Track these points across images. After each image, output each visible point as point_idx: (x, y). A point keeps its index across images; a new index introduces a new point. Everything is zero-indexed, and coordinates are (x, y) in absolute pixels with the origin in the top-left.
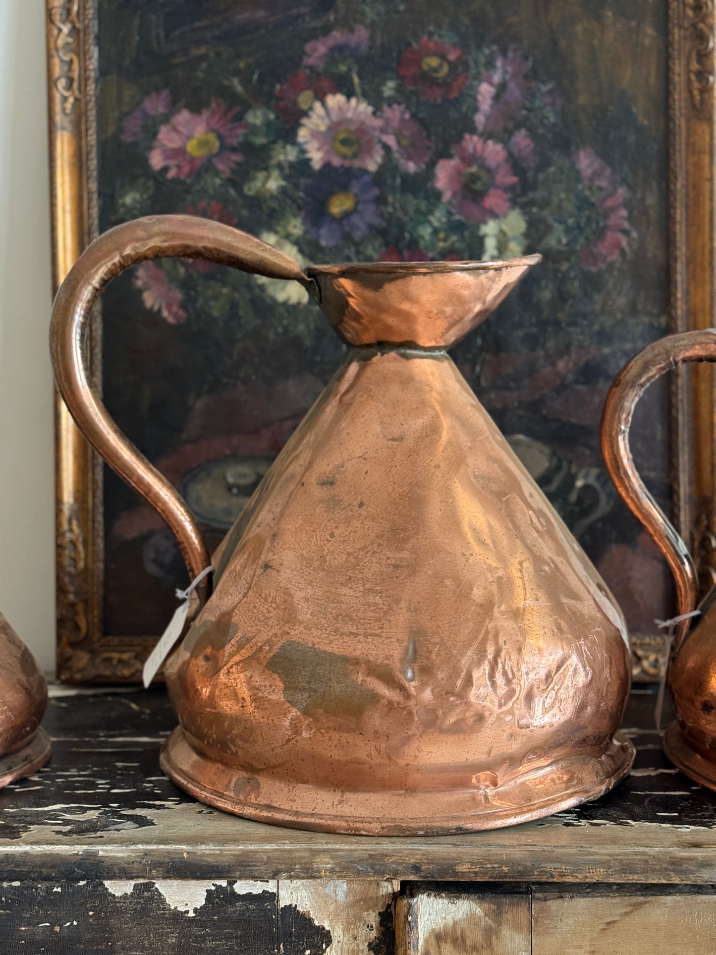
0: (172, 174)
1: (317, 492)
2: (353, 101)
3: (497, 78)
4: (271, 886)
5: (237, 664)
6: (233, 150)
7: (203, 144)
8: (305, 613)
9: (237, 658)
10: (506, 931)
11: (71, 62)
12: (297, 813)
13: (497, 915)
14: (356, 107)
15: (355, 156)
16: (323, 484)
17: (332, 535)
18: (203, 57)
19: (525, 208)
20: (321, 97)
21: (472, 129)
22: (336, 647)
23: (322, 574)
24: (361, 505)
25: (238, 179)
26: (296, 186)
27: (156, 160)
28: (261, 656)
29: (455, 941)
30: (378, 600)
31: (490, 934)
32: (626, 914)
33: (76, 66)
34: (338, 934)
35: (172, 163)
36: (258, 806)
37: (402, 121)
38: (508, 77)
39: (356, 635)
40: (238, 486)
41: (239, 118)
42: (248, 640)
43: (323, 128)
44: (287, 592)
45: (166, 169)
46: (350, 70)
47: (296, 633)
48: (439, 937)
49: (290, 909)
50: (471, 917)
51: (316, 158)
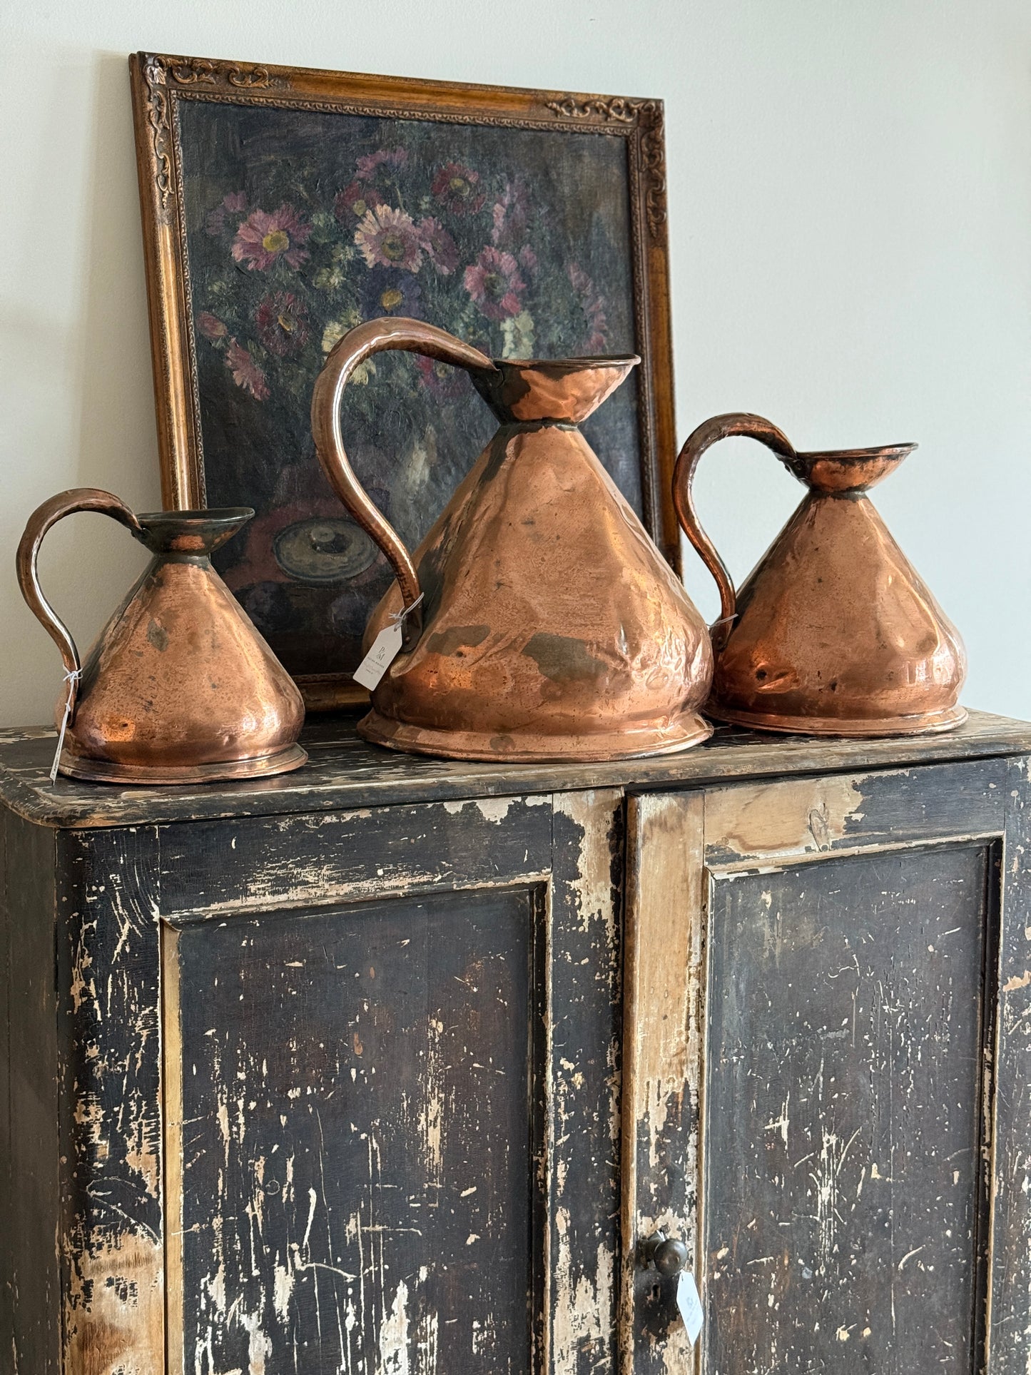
0: (251, 266)
1: (524, 530)
2: (397, 211)
3: (506, 200)
4: (548, 799)
5: (496, 653)
6: (301, 247)
7: (276, 241)
8: (543, 613)
9: (495, 650)
10: (690, 815)
11: (164, 160)
12: (549, 753)
13: (685, 806)
14: (400, 218)
15: (401, 258)
16: (526, 523)
17: (543, 560)
18: (274, 163)
19: (533, 310)
20: (370, 205)
21: (488, 241)
22: (574, 634)
23: (545, 587)
24: (558, 537)
25: (306, 274)
26: (353, 281)
27: (237, 253)
28: (517, 645)
29: (660, 825)
30: (592, 601)
31: (681, 817)
32: (757, 797)
33: (168, 165)
34: (589, 829)
35: (251, 256)
36: (517, 754)
37: (436, 229)
38: (515, 200)
39: (586, 625)
40: (320, 544)
41: (305, 219)
42: (502, 636)
43: (374, 233)
44: (523, 600)
45: (246, 261)
46: (394, 184)
47: (542, 627)
48: (651, 823)
49: (560, 814)
50: (670, 808)
51: (370, 258)
